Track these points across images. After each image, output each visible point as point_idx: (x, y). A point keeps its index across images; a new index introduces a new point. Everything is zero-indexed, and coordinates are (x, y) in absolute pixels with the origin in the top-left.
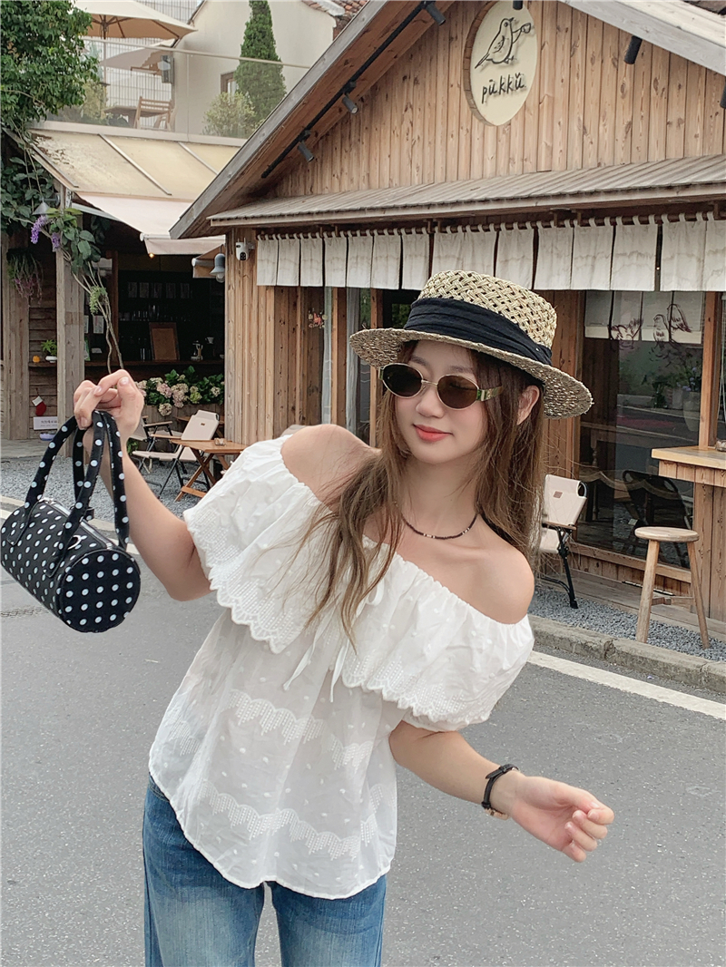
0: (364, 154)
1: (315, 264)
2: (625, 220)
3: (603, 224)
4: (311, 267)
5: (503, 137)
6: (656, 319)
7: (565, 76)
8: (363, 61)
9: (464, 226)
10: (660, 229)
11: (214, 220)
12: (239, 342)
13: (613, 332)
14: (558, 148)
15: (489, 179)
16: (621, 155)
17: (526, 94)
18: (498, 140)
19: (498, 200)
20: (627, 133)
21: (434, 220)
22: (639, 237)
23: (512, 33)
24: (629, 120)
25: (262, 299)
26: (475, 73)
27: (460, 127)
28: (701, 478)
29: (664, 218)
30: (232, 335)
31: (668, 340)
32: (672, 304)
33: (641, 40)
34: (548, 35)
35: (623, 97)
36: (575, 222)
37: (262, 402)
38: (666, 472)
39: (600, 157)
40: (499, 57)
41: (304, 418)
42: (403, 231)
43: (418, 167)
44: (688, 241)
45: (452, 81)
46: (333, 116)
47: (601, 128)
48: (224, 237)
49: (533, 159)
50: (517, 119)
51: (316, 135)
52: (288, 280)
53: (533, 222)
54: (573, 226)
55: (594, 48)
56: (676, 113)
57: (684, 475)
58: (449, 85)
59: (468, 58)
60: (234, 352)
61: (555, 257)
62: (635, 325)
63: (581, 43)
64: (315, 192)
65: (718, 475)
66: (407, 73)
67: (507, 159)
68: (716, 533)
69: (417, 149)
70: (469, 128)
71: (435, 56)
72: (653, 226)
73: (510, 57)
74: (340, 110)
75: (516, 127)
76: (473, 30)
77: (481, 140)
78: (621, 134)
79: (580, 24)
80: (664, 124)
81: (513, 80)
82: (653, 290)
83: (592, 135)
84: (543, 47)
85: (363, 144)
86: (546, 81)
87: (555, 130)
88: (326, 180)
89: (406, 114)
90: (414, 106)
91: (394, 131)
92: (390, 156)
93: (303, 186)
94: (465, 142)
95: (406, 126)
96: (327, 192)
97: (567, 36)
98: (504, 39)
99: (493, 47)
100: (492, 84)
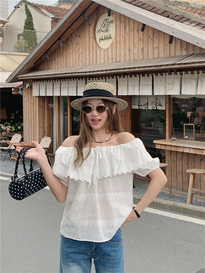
0: (65, 57)
1: (50, 89)
2: (143, 75)
3: (136, 76)
4: (49, 90)
5: (106, 52)
6: (152, 103)
7: (123, 35)
8: (64, 31)
9: (96, 78)
10: (153, 78)
11: (19, 77)
12: (27, 113)
13: (140, 107)
14: (122, 55)
15: (103, 64)
16: (141, 57)
17: (112, 40)
18: (104, 53)
19: (106, 70)
20: (142, 51)
21: (87, 76)
22: (147, 80)
23: (107, 23)
24: (142, 47)
25: (34, 100)
26: (97, 34)
27: (93, 49)
28: (168, 148)
29: (154, 75)
30: (25, 111)
31: (156, 109)
32: (157, 99)
33: (145, 25)
34: (118, 23)
35: (140, 41)
36: (128, 76)
37: (35, 130)
38: (158, 147)
39: (134, 57)
40: (104, 30)
41: (48, 135)
42: (77, 79)
43: (81, 61)
44: (161, 81)
45: (90, 36)
46: (55, 47)
47: (134, 49)
48: (22, 82)
49: (115, 58)
50: (110, 47)
51: (50, 52)
52: (43, 94)
53: (116, 76)
54: (128, 77)
55: (131, 27)
56: (156, 45)
57: (163, 148)
58: (89, 38)
59: (95, 30)
60: (26, 116)
61: (123, 86)
62: (146, 105)
63: (127, 26)
64: (50, 68)
65: (173, 147)
66: (77, 34)
67: (107, 58)
68: (172, 164)
69: (81, 56)
70: (96, 50)
71: (85, 29)
72: (151, 77)
73: (107, 30)
74: (57, 45)
75: (110, 50)
76: (96, 22)
77: (100, 53)
78: (140, 51)
79: (127, 20)
80: (152, 48)
81: (108, 36)
82: (152, 95)
83: (132, 52)
84: (116, 27)
85: (64, 54)
86: (118, 36)
87: (121, 50)
88: (53, 65)
89: (77, 46)
90: (79, 44)
91: (73, 51)
92: (72, 58)
93: (46, 67)
94: (95, 54)
95: (77, 49)
96: (54, 68)
97: (124, 24)
98: (105, 25)
99: (102, 27)
100: (102, 37)
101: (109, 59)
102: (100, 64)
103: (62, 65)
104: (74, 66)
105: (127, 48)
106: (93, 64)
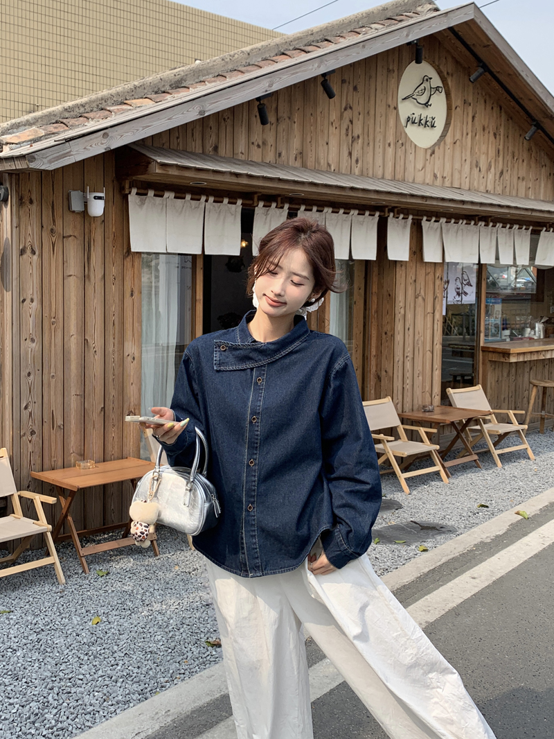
5: (430, 158)
14: (465, 175)
16: (497, 189)
18: (425, 158)
20: (500, 177)
23: (431, 88)
27: (396, 140)
32: (463, 272)
35: (499, 156)
39: (488, 187)
45: (389, 102)
49: (449, 178)
50: (439, 148)
58: (387, 105)
63: (477, 116)
67: (432, 174)
69: (358, 147)
70: (404, 144)
73: (429, 104)
75: (439, 154)
77: (413, 154)
79: (477, 105)
81: (429, 120)
83: (484, 173)
84: (456, 108)
85: (295, 122)
86: (458, 131)
87: (463, 163)
88: (241, 146)
89: (346, 112)
90: (354, 109)
91: (332, 124)
92: (327, 144)
93: (199, 142)
94: (400, 152)
95: (346, 123)
96: (243, 157)
97: (470, 108)
98: (425, 89)
99: (417, 91)
100: (414, 116)
101: (435, 176)
102: (413, 182)
103: (283, 154)
104: (333, 170)
105: (475, 162)
106: (394, 179)
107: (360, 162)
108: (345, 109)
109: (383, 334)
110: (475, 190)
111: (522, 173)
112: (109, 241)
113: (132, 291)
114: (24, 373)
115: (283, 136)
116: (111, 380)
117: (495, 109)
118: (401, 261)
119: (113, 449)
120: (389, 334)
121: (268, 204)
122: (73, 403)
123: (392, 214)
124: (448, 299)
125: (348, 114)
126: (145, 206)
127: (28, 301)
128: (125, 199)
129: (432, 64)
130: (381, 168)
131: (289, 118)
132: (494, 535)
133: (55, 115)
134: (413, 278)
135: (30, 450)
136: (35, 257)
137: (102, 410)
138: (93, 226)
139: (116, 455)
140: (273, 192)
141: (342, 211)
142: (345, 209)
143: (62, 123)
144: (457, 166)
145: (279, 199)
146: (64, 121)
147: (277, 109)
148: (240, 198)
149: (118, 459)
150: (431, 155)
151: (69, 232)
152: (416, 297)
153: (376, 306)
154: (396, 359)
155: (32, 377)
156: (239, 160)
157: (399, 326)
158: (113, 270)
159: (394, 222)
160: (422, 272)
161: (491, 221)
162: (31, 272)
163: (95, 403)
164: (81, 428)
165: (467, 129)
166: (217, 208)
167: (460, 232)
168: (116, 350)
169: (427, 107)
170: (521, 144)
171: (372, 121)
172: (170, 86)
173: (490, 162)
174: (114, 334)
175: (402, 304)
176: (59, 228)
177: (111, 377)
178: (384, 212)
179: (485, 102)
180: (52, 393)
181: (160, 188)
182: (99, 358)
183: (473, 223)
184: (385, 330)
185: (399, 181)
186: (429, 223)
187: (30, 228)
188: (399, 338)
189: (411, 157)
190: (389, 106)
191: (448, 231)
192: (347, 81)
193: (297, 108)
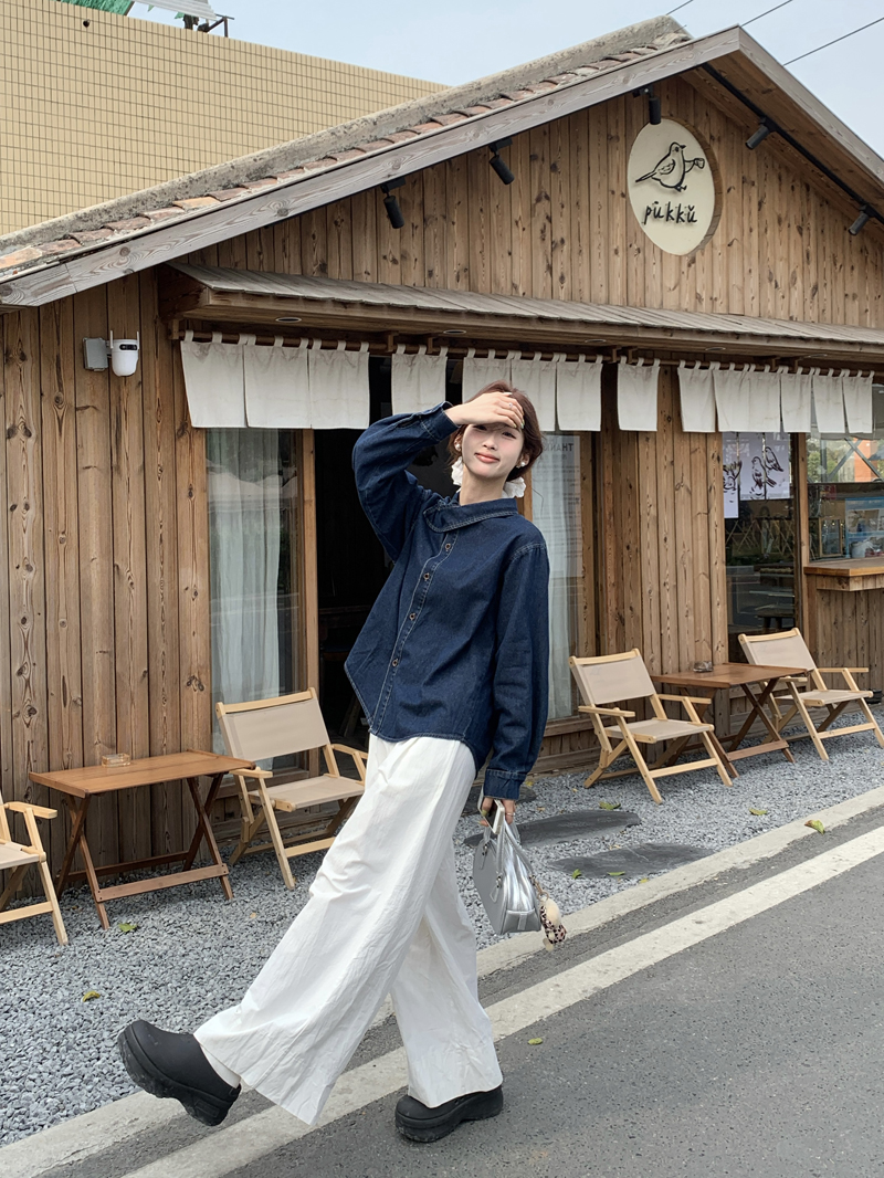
5: (687, 269)
6: (753, 461)
14: (749, 295)
18: (680, 270)
20: (814, 295)
21: (621, 348)
23: (684, 161)
24: (815, 284)
27: (627, 244)
35: (808, 263)
39: (792, 311)
43: (562, 279)
45: (613, 186)
49: (724, 300)
50: (703, 254)
58: (609, 190)
66: (537, 151)
67: (693, 294)
69: (561, 255)
70: (641, 249)
71: (584, 147)
73: (683, 186)
77: (658, 263)
78: (808, 295)
80: (842, 296)
81: (685, 211)
83: (784, 290)
84: (729, 190)
85: (453, 223)
86: (734, 226)
87: (746, 276)
88: (366, 261)
89: (539, 204)
90: (552, 199)
91: (517, 223)
92: (510, 254)
93: (295, 259)
94: (635, 262)
95: (539, 222)
96: (369, 279)
97: (754, 191)
98: (674, 163)
99: (660, 167)
100: (658, 206)
101: (698, 298)
102: (661, 307)
103: (436, 272)
104: (521, 293)
105: (766, 274)
106: (627, 303)
107: (567, 280)
108: (538, 200)
109: (625, 549)
110: (770, 317)
111: (852, 288)
112: (151, 414)
113: (191, 489)
114: (15, 619)
115: (435, 247)
116: (158, 628)
117: (797, 189)
118: (646, 432)
119: (164, 737)
120: (633, 548)
121: (412, 348)
122: (97, 665)
123: (624, 359)
124: (741, 493)
125: (543, 207)
126: (208, 358)
127: (21, 507)
128: (175, 347)
129: (685, 123)
130: (604, 289)
131: (445, 217)
132: (758, 858)
133: (62, 227)
134: (669, 459)
135: (28, 739)
136: (31, 441)
137: (144, 676)
138: (124, 391)
139: (170, 746)
140: (422, 330)
141: (538, 356)
142: (543, 353)
143: (72, 238)
144: (736, 279)
145: (430, 340)
146: (76, 235)
147: (423, 204)
148: (365, 341)
149: (174, 752)
150: (689, 266)
151: (84, 401)
152: (676, 489)
153: (611, 505)
154: (646, 589)
155: (28, 624)
156: (361, 283)
157: (648, 536)
158: (159, 457)
159: (630, 370)
160: (683, 449)
161: (800, 365)
162: (24, 462)
163: (134, 665)
164: (111, 703)
165: (750, 222)
166: (327, 358)
167: (745, 385)
168: (166, 581)
169: (679, 190)
170: (847, 242)
171: (585, 216)
172: (247, 176)
173: (794, 272)
174: (162, 557)
175: (651, 500)
176: (68, 396)
177: (159, 623)
178: (611, 356)
179: (780, 179)
180: (62, 649)
181: (231, 330)
182: (138, 592)
183: (767, 368)
184: (626, 541)
185: (636, 307)
186: (690, 370)
187: (21, 396)
188: (649, 554)
189: (655, 270)
190: (613, 192)
191: (725, 382)
192: (540, 157)
193: (456, 202)
